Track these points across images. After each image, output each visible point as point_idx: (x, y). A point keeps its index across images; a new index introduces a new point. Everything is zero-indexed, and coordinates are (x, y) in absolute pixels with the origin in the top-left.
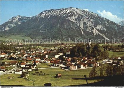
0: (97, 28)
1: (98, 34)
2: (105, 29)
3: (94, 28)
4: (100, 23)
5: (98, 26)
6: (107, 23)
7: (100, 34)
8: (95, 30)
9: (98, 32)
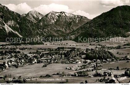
0: (9, 23)
1: (11, 31)
2: (18, 26)
3: (5, 24)
4: (11, 17)
5: (9, 21)
6: (18, 18)
7: (14, 32)
8: (7, 27)
9: (10, 29)
